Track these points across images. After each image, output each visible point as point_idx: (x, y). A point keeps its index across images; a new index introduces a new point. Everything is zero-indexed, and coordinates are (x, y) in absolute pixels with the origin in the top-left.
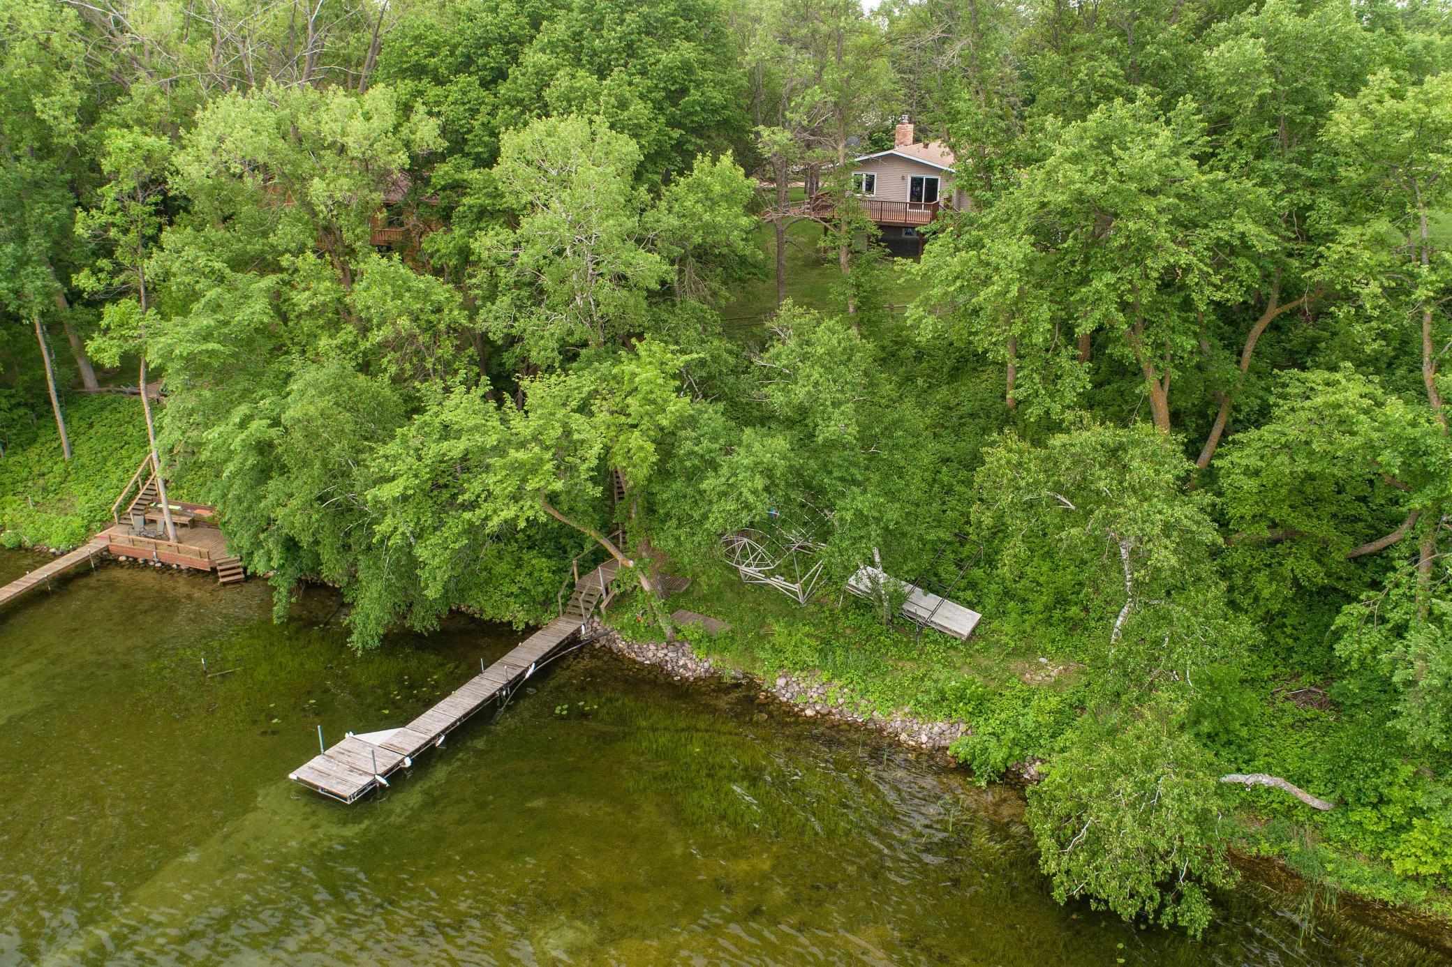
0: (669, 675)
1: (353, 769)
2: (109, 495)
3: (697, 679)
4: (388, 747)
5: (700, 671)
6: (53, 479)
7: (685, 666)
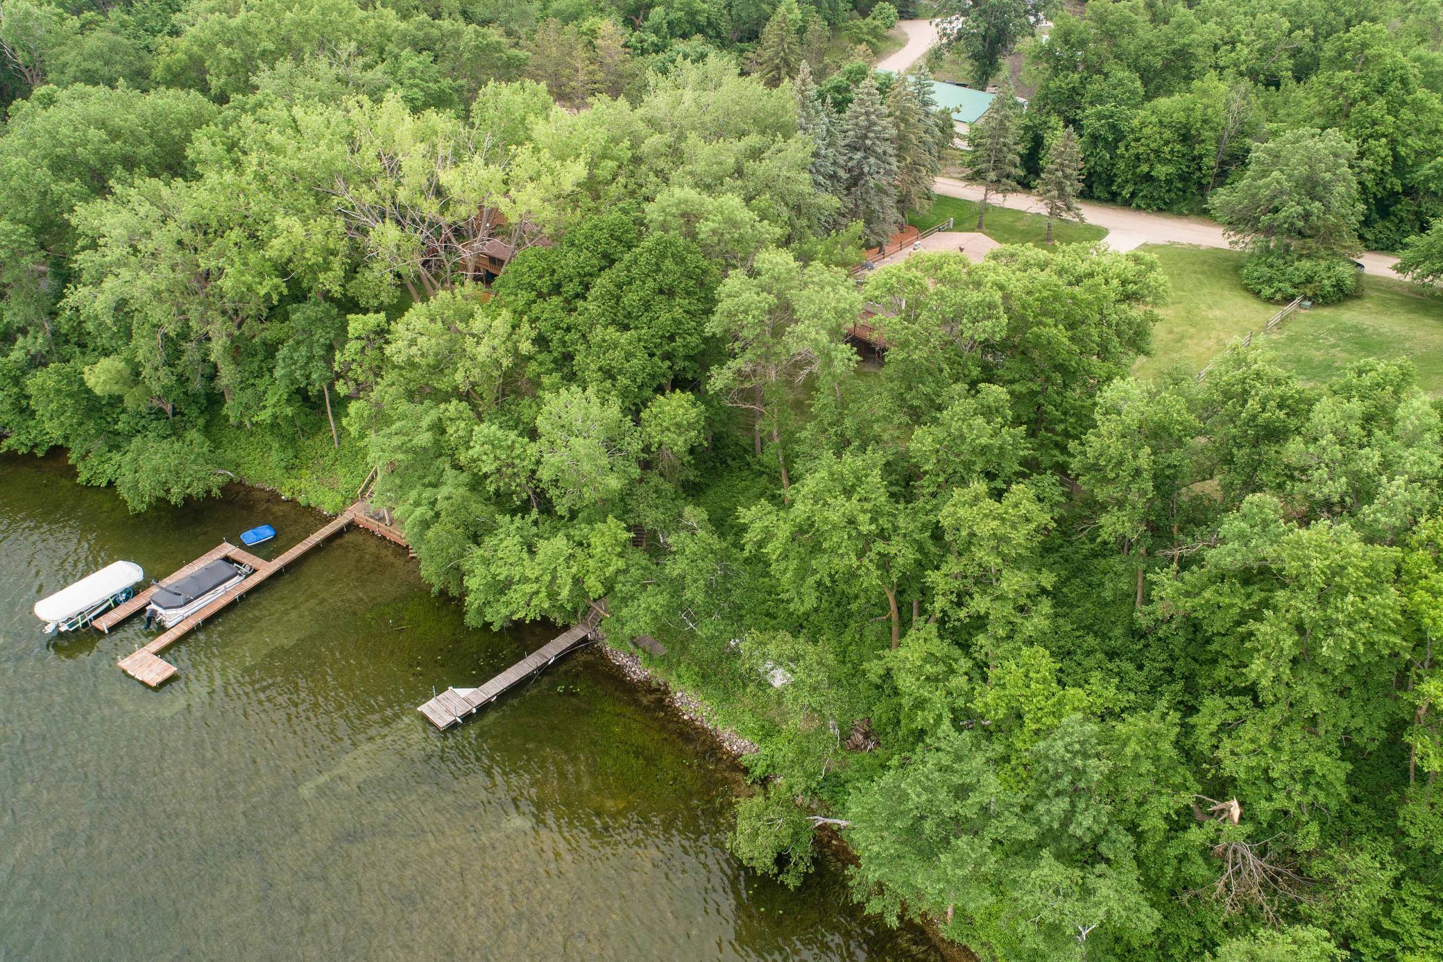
0: (625, 675)
1: (447, 711)
2: (356, 482)
3: (639, 681)
4: (466, 700)
5: (641, 677)
6: (328, 461)
7: (634, 673)
